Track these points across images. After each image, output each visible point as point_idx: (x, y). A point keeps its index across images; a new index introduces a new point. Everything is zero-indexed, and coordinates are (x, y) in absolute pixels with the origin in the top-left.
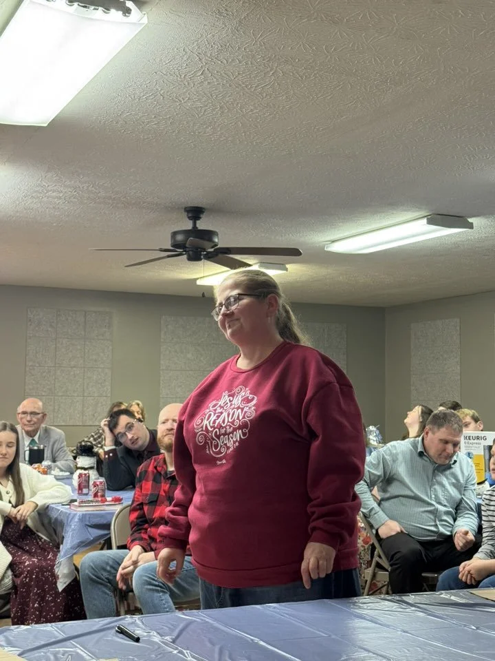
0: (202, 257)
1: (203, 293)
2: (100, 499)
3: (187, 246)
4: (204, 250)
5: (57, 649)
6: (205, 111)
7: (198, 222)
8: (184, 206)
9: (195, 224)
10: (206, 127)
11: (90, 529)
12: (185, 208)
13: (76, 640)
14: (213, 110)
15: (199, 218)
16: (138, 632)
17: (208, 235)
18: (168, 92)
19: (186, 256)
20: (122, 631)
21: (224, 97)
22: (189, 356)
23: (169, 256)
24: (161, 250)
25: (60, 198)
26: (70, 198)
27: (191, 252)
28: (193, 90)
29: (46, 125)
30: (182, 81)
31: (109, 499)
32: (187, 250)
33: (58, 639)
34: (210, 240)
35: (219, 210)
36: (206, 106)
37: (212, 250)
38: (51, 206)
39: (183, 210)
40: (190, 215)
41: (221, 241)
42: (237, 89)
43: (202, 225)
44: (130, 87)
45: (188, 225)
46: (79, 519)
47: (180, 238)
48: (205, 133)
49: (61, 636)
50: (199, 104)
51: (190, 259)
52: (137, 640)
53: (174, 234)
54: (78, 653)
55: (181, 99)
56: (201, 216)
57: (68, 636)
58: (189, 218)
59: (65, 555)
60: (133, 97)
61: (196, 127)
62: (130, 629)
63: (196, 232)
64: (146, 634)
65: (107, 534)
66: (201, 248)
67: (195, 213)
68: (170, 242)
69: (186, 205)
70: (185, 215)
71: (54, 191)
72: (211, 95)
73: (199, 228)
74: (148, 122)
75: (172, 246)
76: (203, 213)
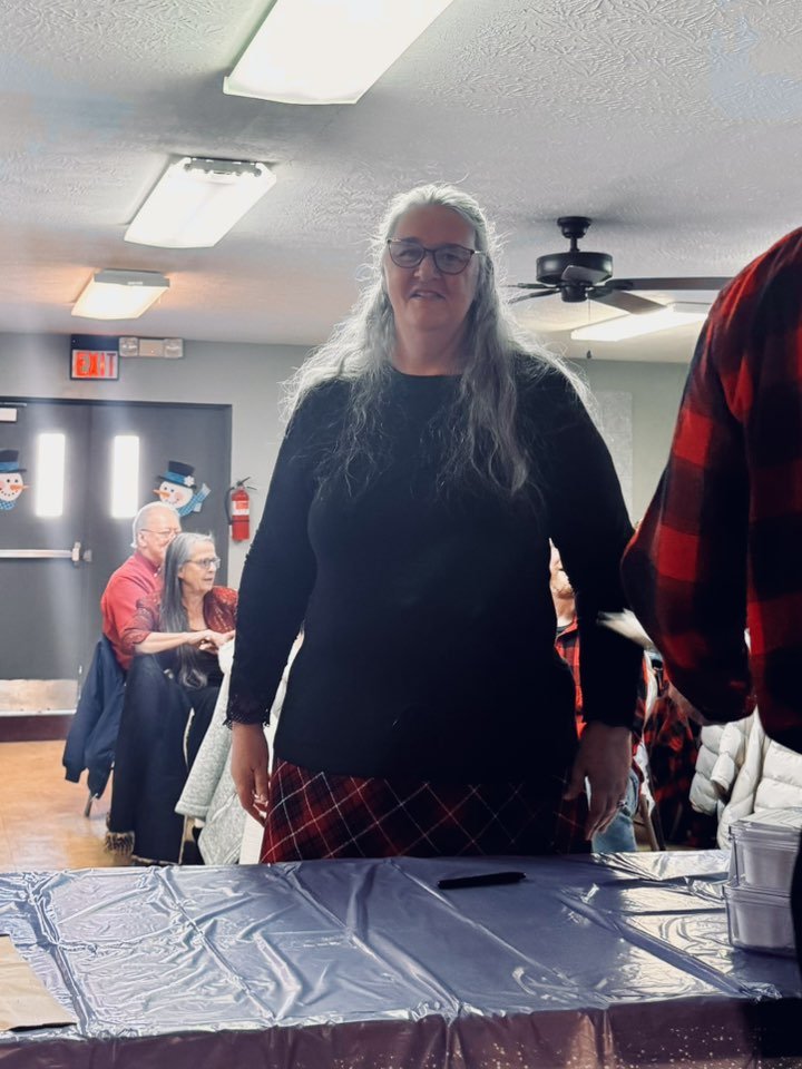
0: (586, 295)
1: (589, 355)
3: (563, 277)
4: (590, 284)
6: (599, 66)
7: (579, 240)
8: (557, 217)
9: (574, 244)
10: (601, 91)
12: (560, 219)
14: (612, 63)
15: (581, 235)
17: (596, 260)
18: (542, 39)
19: (560, 294)
21: (632, 40)
23: (533, 296)
24: (521, 286)
25: (368, 212)
27: (567, 288)
28: (583, 33)
29: (354, 102)
30: (565, 21)
32: (563, 284)
34: (600, 268)
35: (610, 221)
36: (603, 57)
37: (603, 284)
39: (556, 223)
40: (566, 230)
41: (617, 270)
42: (654, 27)
43: (585, 245)
44: (484, 35)
45: (564, 246)
47: (551, 266)
48: (597, 100)
50: (590, 55)
51: (567, 298)
53: (542, 261)
55: (562, 49)
56: (585, 231)
58: (565, 235)
60: (486, 50)
61: (584, 92)
63: (576, 257)
66: (585, 282)
67: (575, 226)
68: (535, 274)
69: (562, 215)
70: (559, 229)
71: (359, 202)
72: (611, 39)
73: (582, 250)
74: (508, 88)
75: (538, 280)
76: (587, 226)
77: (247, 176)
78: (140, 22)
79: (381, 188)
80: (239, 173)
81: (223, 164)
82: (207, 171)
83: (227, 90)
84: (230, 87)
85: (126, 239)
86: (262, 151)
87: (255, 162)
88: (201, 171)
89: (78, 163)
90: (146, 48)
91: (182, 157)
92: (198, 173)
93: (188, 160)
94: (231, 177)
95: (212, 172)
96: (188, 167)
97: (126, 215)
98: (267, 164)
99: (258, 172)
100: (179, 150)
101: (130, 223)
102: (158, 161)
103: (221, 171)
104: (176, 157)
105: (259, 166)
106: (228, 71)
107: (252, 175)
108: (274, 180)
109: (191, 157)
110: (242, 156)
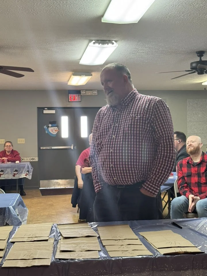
0: (204, 72)
1: (205, 89)
3: (197, 68)
6: (204, 8)
8: (196, 51)
9: (201, 58)
10: (205, 15)
15: (202, 56)
17: (206, 63)
18: (188, 1)
19: (197, 72)
22: (200, 116)
23: (189, 73)
24: (186, 71)
25: (144, 53)
26: (148, 52)
27: (199, 71)
29: (137, 22)
32: (197, 70)
38: (140, 56)
39: (195, 53)
40: (198, 55)
45: (198, 59)
47: (194, 65)
48: (204, 18)
50: (201, 5)
51: (199, 74)
53: (192, 64)
55: (194, 4)
60: (173, 6)
61: (201, 16)
62: (178, 224)
63: (201, 62)
66: (204, 69)
67: (201, 53)
68: (190, 67)
70: (196, 55)
71: (141, 50)
73: (203, 60)
74: (180, 16)
75: (191, 69)
76: (204, 53)
77: (110, 45)
78: (78, 4)
80: (108, 44)
81: (103, 42)
82: (99, 44)
83: (102, 21)
85: (80, 63)
86: (113, 37)
87: (112, 41)
88: (98, 44)
89: (66, 44)
90: (80, 11)
92: (97, 45)
93: (94, 41)
94: (106, 45)
95: (100, 44)
96: (94, 43)
97: (79, 58)
98: (115, 41)
99: (113, 44)
100: (92, 39)
101: (80, 59)
102: (86, 42)
103: (103, 44)
104: (91, 41)
105: (113, 42)
106: (102, 16)
107: (111, 44)
108: (117, 45)
109: (95, 40)
110: (108, 39)
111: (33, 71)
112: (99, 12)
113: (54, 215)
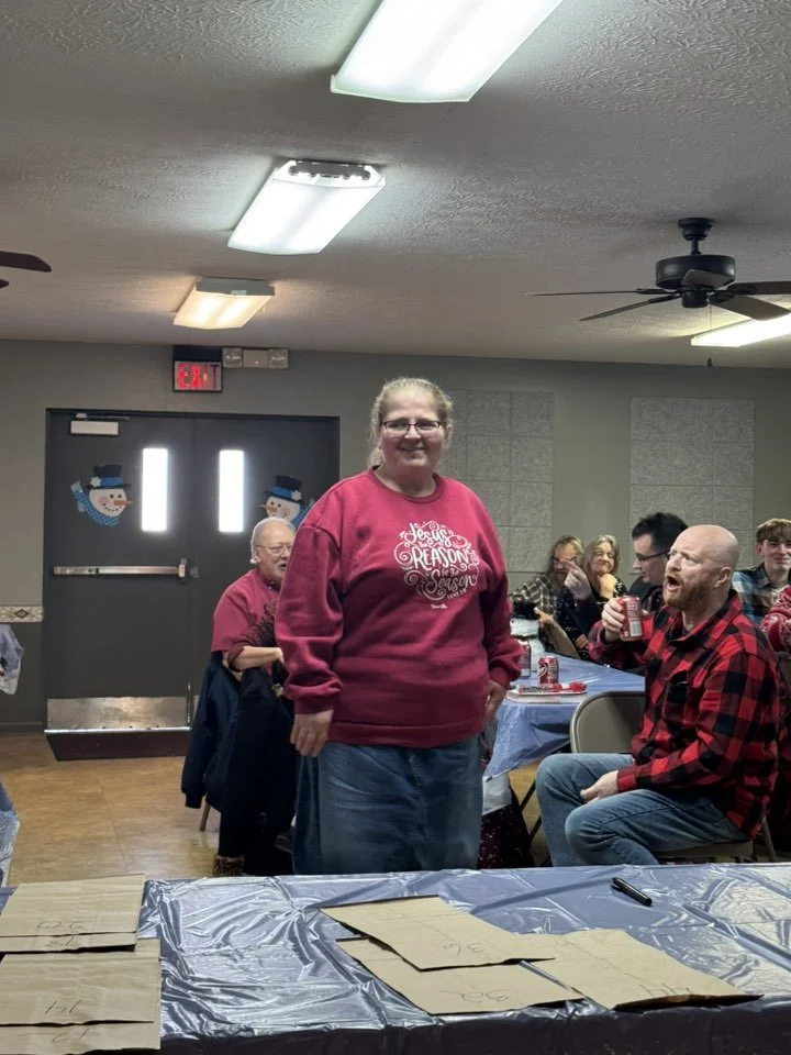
0: (708, 300)
1: (710, 360)
2: (551, 686)
3: (683, 282)
4: (712, 288)
5: (527, 908)
6: (724, 58)
7: (700, 242)
8: (678, 218)
9: (695, 246)
10: (726, 85)
11: (537, 730)
12: (681, 221)
13: (553, 896)
14: (737, 56)
15: (702, 237)
16: (648, 891)
17: (717, 264)
18: (664, 31)
19: (680, 300)
20: (620, 887)
21: (758, 31)
22: (677, 462)
23: (652, 302)
24: (640, 292)
25: (481, 215)
26: (496, 214)
27: (688, 293)
28: (706, 24)
29: (467, 100)
30: (689, 12)
31: (565, 685)
32: (684, 289)
33: (526, 892)
34: (723, 272)
35: (734, 222)
36: (727, 50)
37: (725, 288)
38: (466, 229)
39: (676, 225)
40: (688, 232)
41: (739, 273)
43: (706, 248)
44: (603, 27)
45: (685, 249)
46: (521, 715)
47: (671, 270)
48: (721, 95)
49: (530, 889)
50: (715, 47)
51: (687, 304)
52: (648, 902)
53: (662, 265)
54: (559, 917)
55: (686, 41)
56: (707, 233)
57: (540, 889)
58: (687, 237)
59: (501, 769)
60: (606, 44)
61: (708, 86)
62: (632, 885)
63: (698, 260)
64: (659, 895)
65: (565, 740)
66: (706, 286)
67: (696, 228)
68: (655, 279)
69: (682, 217)
70: (680, 232)
71: (473, 204)
72: (737, 31)
73: (703, 253)
74: (629, 83)
75: (657, 285)
76: (709, 227)
77: (355, 179)
78: (244, 18)
79: (494, 190)
80: (347, 176)
81: (330, 167)
82: (313, 174)
83: (334, 88)
84: (337, 86)
85: (230, 245)
86: (370, 152)
87: (364, 165)
88: (307, 174)
89: (180, 167)
90: (250, 45)
91: (288, 159)
92: (303, 176)
93: (293, 163)
94: (339, 181)
95: (318, 175)
96: (293, 170)
97: (228, 223)
98: (374, 166)
99: (366, 175)
100: (284, 152)
101: (233, 229)
102: (260, 164)
103: (328, 174)
104: (279, 161)
105: (367, 168)
106: (335, 68)
107: (360, 177)
108: (383, 183)
109: (297, 160)
110: (350, 158)
111: (47, 269)
112: (323, 55)
113: (108, 839)
